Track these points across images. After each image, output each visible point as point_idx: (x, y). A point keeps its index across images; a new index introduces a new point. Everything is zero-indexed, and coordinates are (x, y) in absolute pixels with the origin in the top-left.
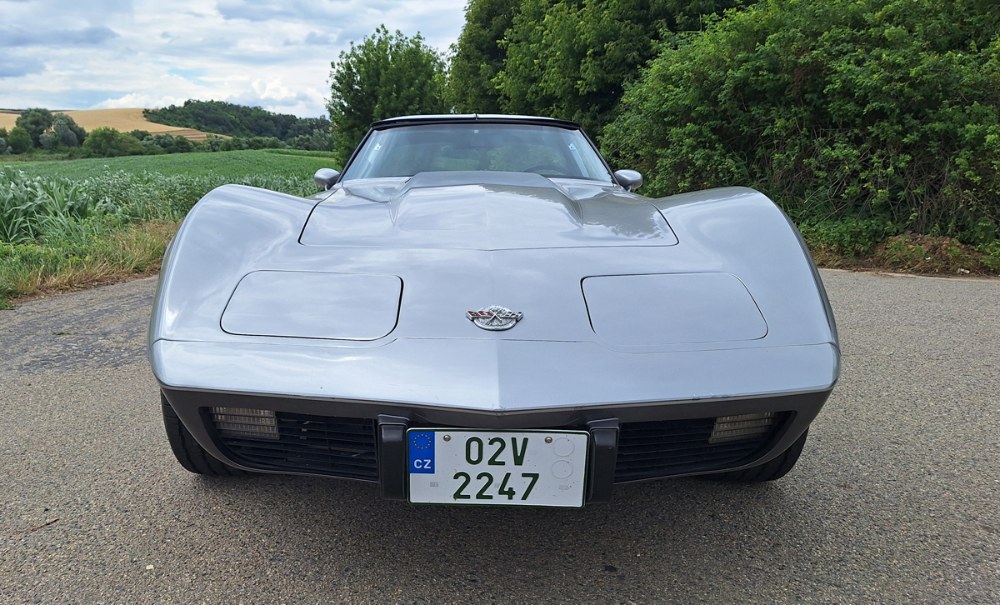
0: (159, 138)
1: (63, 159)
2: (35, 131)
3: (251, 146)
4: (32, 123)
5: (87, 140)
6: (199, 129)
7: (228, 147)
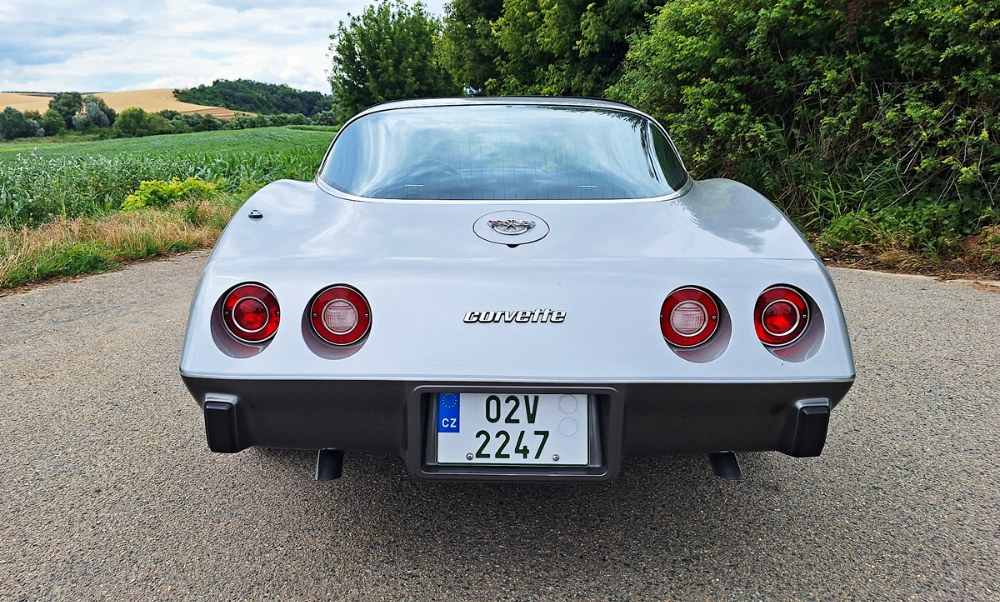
0: (186, 117)
1: (94, 139)
2: (68, 113)
3: (276, 123)
4: (64, 105)
5: (118, 120)
6: (228, 107)
7: (253, 125)
